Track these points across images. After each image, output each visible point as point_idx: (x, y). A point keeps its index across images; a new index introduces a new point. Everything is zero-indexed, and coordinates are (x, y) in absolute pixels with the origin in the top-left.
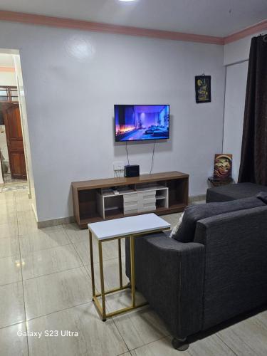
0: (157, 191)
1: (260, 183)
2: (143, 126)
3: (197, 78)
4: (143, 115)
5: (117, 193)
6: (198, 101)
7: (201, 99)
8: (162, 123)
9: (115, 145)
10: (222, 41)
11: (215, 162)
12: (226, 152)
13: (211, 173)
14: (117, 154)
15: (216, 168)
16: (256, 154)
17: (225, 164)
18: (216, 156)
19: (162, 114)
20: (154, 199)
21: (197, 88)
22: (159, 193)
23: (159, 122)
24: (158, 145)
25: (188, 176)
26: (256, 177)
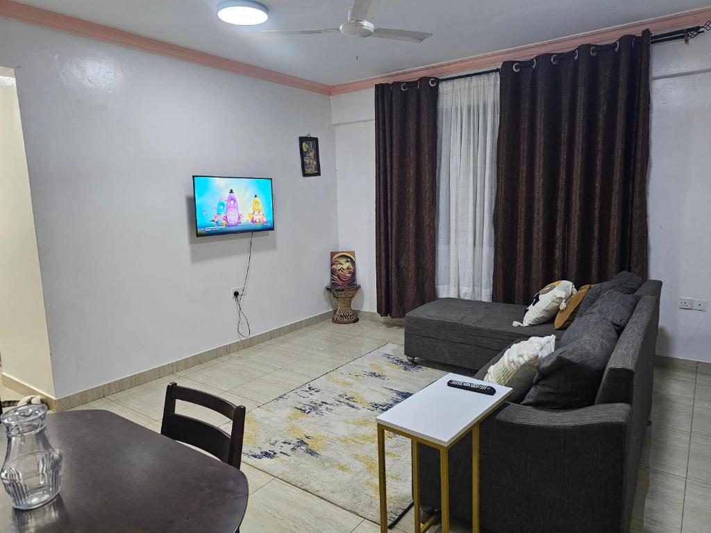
3: (302, 140)
6: (305, 175)
7: (308, 171)
10: (328, 91)
11: (332, 264)
15: (333, 272)
17: (346, 265)
18: (333, 254)
21: (302, 154)
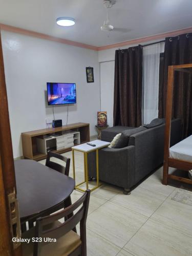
0: (74, 134)
1: (124, 125)
2: (63, 96)
3: (87, 68)
4: (62, 89)
5: (53, 137)
6: (88, 82)
7: (89, 80)
8: (72, 94)
9: (46, 107)
10: (97, 49)
12: (103, 110)
13: (96, 123)
14: (47, 113)
16: (121, 110)
17: (103, 117)
18: (98, 113)
19: (72, 89)
20: (72, 140)
21: (87, 74)
22: (75, 136)
23: (71, 93)
24: (70, 107)
25: (89, 124)
26: (122, 122)
